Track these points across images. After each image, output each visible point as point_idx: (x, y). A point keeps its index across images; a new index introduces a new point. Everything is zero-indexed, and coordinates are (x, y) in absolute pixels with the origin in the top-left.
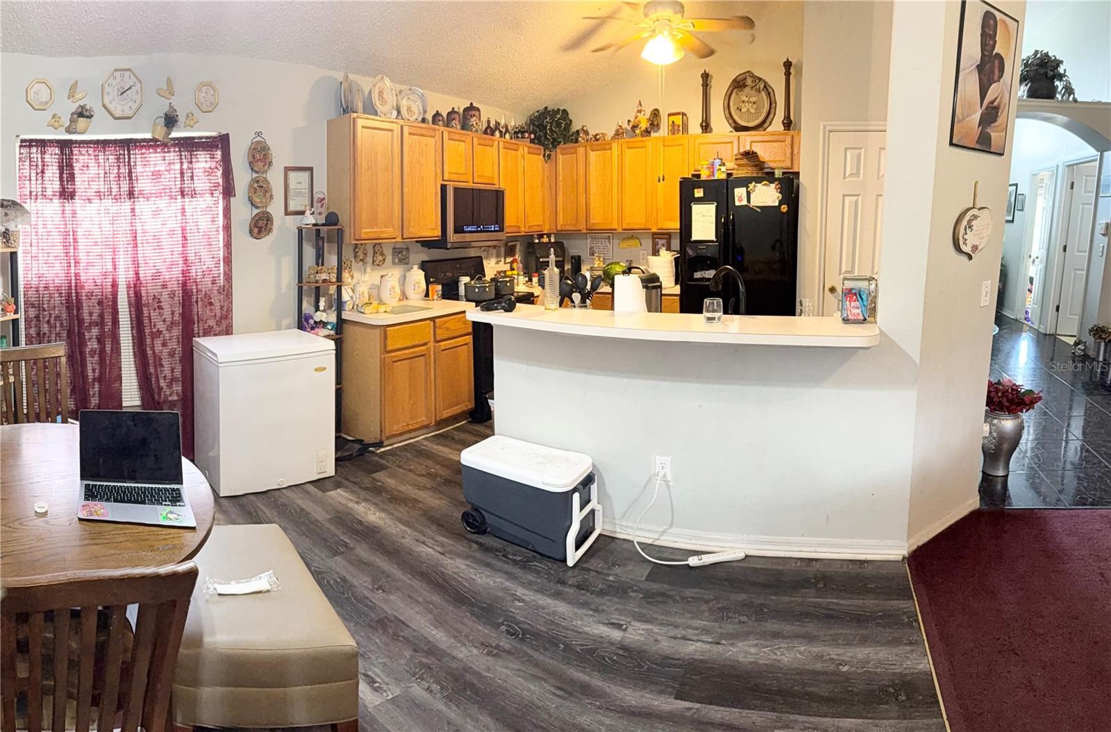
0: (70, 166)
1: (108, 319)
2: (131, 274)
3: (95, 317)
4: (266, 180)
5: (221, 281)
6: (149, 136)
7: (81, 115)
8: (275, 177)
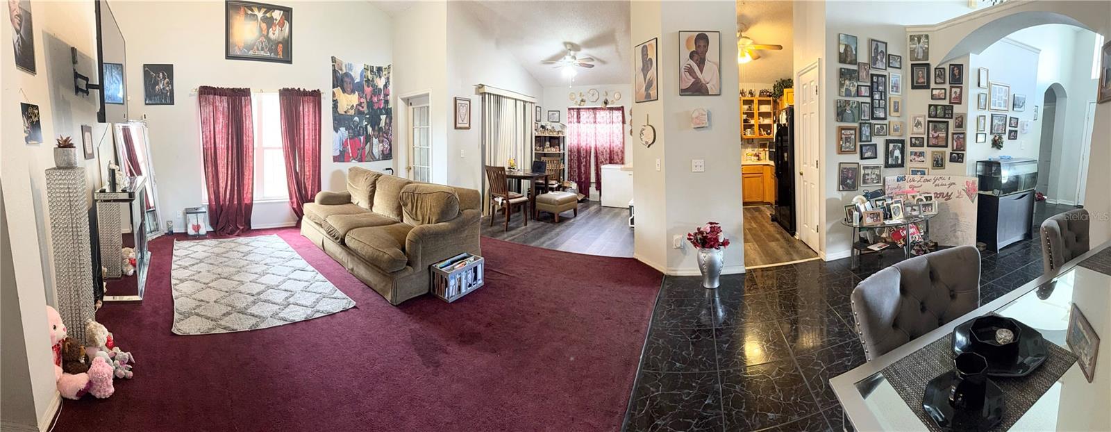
0: (580, 114)
1: (589, 156)
2: (595, 145)
3: (585, 155)
5: (621, 149)
6: (600, 107)
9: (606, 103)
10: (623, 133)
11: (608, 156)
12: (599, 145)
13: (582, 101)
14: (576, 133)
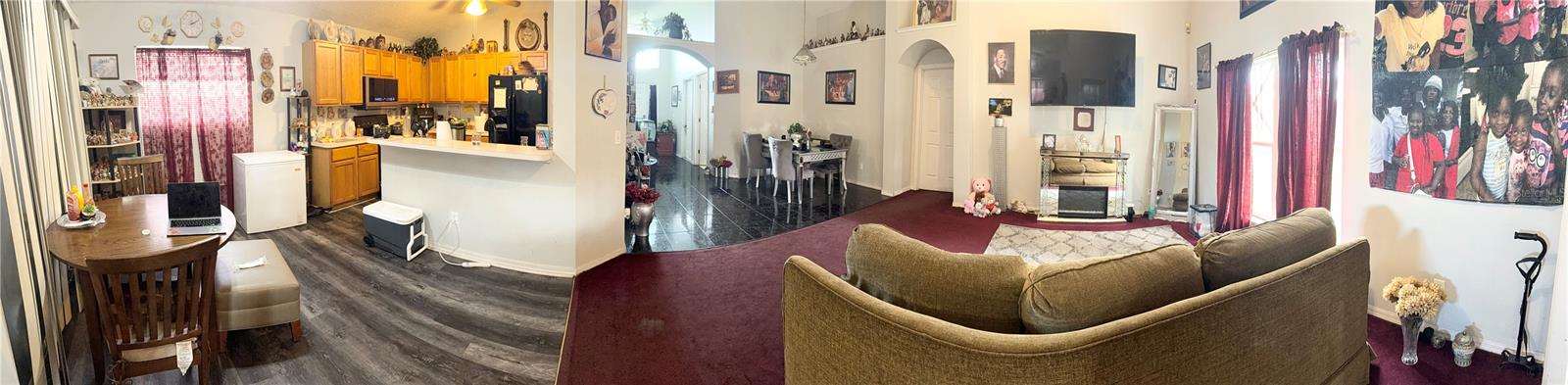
0: (164, 62)
1: (187, 143)
2: (199, 121)
3: (180, 142)
4: (270, 73)
5: (247, 125)
6: (207, 47)
7: (169, 35)
8: (275, 72)
9: (218, 40)
10: (250, 97)
11: (224, 139)
12: (206, 120)
13: (170, 34)
14: (158, 101)
